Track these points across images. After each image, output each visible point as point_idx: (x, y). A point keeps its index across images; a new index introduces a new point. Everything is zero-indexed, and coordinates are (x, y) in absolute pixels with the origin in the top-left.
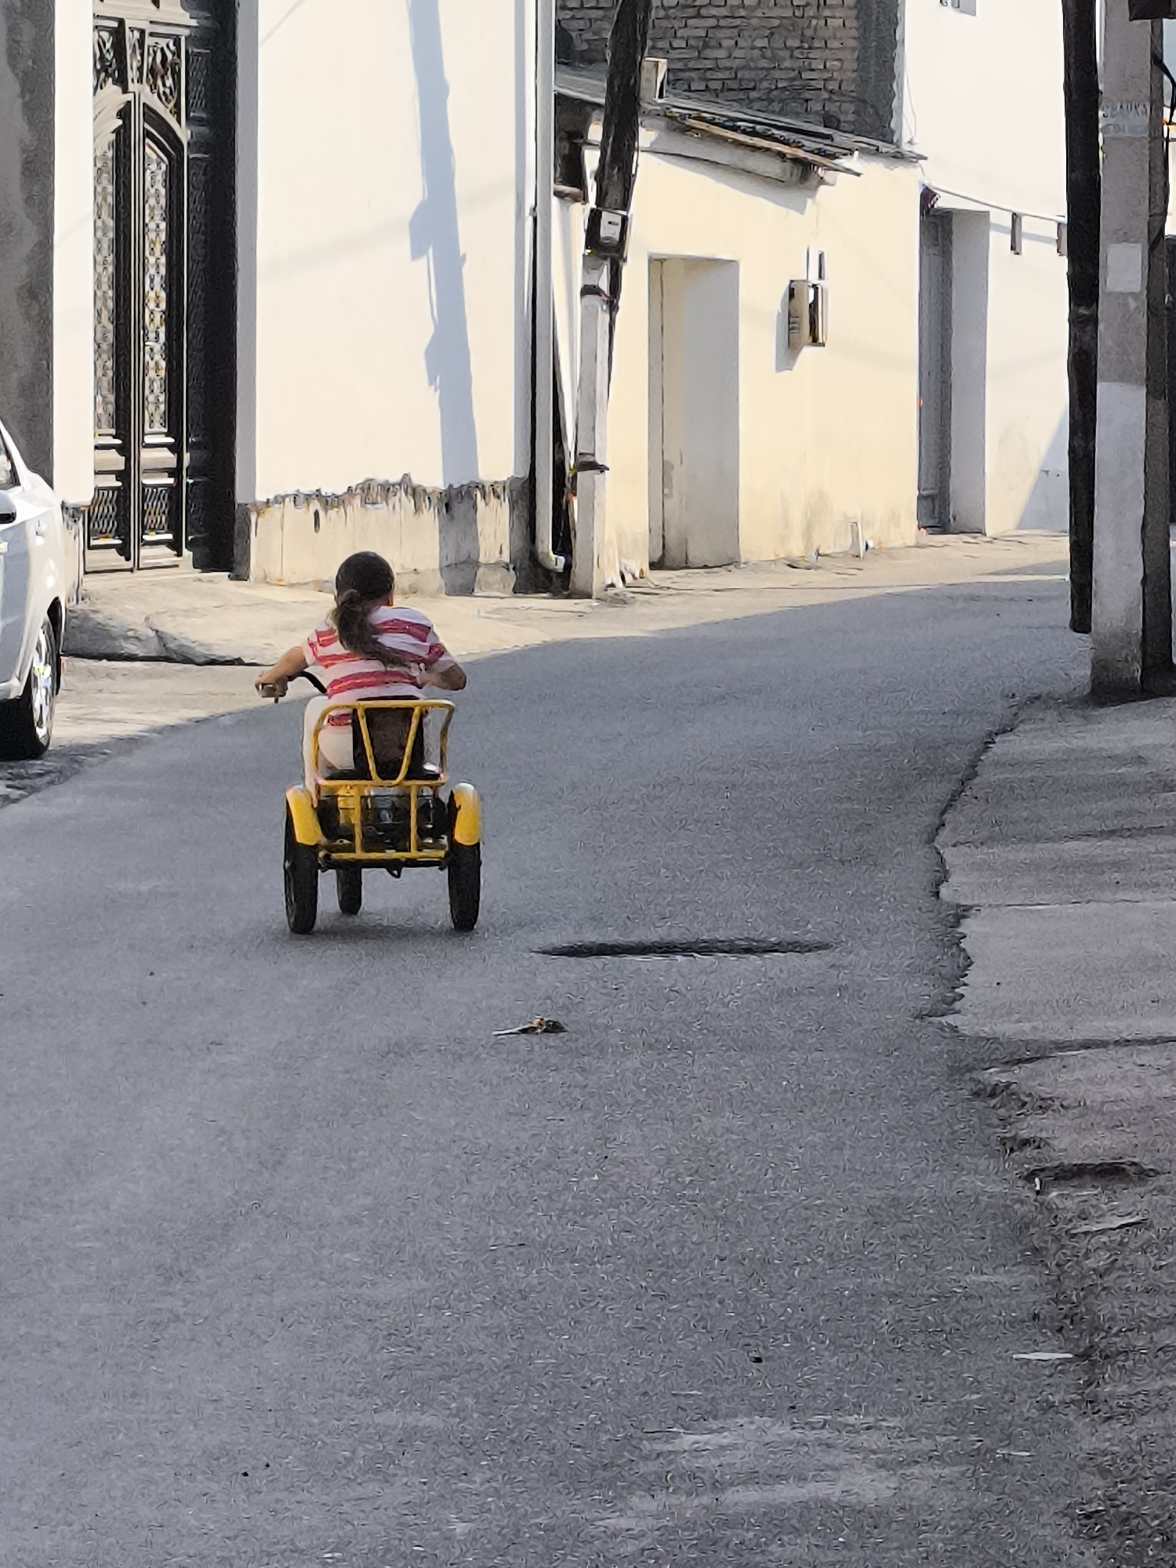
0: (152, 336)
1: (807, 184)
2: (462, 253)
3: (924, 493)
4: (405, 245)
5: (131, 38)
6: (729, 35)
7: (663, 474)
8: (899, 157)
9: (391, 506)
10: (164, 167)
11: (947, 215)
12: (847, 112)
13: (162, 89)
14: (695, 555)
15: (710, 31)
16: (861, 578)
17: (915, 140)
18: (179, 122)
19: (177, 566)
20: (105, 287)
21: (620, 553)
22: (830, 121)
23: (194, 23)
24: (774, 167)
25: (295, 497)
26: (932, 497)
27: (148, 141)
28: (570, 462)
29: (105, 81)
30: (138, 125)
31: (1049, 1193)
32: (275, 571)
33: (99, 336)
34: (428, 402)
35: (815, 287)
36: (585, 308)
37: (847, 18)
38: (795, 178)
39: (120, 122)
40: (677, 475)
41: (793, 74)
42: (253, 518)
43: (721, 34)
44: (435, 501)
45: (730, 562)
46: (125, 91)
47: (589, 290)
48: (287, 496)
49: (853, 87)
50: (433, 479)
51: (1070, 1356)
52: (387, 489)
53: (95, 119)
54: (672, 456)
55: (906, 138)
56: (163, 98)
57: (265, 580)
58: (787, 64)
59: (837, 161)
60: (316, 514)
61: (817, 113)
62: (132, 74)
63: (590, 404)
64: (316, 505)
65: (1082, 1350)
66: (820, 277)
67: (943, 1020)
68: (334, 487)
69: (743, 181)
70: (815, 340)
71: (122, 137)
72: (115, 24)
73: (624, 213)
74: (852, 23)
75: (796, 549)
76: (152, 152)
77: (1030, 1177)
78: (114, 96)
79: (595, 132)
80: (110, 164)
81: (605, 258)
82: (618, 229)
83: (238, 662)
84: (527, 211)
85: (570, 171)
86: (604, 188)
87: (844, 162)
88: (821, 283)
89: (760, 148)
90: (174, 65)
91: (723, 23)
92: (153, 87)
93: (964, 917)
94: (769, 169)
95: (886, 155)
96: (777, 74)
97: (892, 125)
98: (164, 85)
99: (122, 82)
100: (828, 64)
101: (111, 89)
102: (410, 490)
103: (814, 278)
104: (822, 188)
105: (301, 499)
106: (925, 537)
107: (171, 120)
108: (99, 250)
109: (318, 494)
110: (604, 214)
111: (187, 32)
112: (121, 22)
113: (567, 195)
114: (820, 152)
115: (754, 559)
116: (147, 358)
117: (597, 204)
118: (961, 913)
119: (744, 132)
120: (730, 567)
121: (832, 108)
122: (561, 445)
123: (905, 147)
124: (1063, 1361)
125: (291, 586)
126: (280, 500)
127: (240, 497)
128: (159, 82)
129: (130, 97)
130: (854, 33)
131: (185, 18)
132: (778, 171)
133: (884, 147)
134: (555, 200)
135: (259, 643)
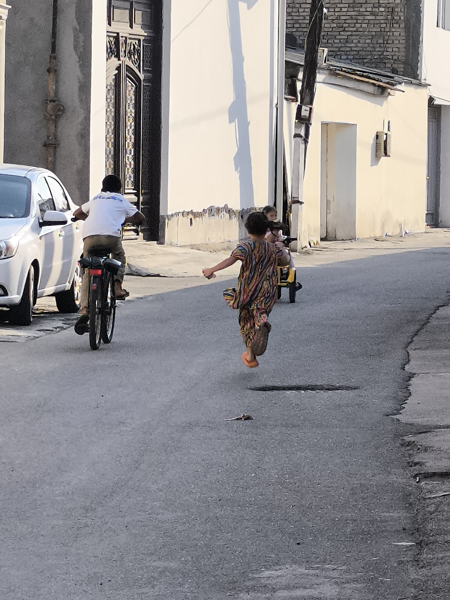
0: (128, 152)
1: (384, 95)
2: (248, 121)
3: (430, 212)
4: (226, 117)
5: (122, 40)
6: (355, 38)
7: (327, 205)
8: (420, 85)
9: (220, 216)
10: (134, 89)
11: (439, 107)
12: (400, 67)
13: (133, 59)
14: (339, 236)
15: (349, 37)
16: (402, 245)
17: (427, 79)
18: (140, 72)
19: (136, 239)
20: (111, 134)
21: (309, 235)
22: (394, 71)
23: (146, 34)
24: (371, 89)
25: (183, 213)
26: (432, 214)
27: (127, 79)
28: (289, 200)
29: (111, 56)
30: (124, 72)
31: (421, 483)
32: (175, 241)
33: (108, 152)
34: (235, 177)
35: (386, 134)
36: (295, 142)
37: (401, 32)
38: (379, 93)
39: (117, 72)
40: (332, 205)
41: (380, 53)
42: (167, 221)
43: (353, 37)
44: (237, 215)
45: (352, 239)
46: (119, 60)
47: (297, 136)
48: (179, 212)
49: (403, 58)
50: (236, 206)
51: (413, 544)
52: (218, 210)
53: (107, 71)
54: (330, 198)
55: (423, 78)
56: (134, 63)
57: (171, 244)
58: (378, 49)
59: (395, 87)
60: (191, 219)
61: (389, 68)
62: (122, 53)
63: (297, 179)
64: (191, 216)
65: (419, 541)
66: (389, 130)
67: (395, 417)
68: (198, 209)
69: (359, 94)
70: (386, 154)
71: (117, 77)
72: (115, 35)
73: (311, 106)
74: (403, 34)
75: (378, 234)
76: (129, 83)
77: (415, 477)
78: (115, 63)
79: (301, 76)
80: (113, 88)
81: (303, 123)
82: (308, 112)
83: (158, 276)
84: (274, 105)
85: (291, 90)
86: (303, 97)
87: (398, 87)
88: (388, 133)
89: (365, 82)
90: (138, 51)
91: (354, 33)
92: (130, 58)
93: (413, 377)
94: (369, 89)
95: (415, 84)
96: (374, 53)
97: (418, 72)
98: (134, 57)
99: (118, 56)
100: (394, 49)
101: (114, 59)
102: (227, 211)
103: (386, 131)
104: (390, 97)
105: (185, 213)
106: (429, 229)
107: (137, 71)
108: (108, 120)
109: (192, 212)
110: (303, 107)
111: (143, 38)
112: (118, 34)
113: (290, 99)
114: (388, 83)
115: (361, 237)
116: (127, 160)
117: (300, 103)
118: (411, 376)
119: (359, 75)
120: (353, 240)
121: (395, 66)
122: (286, 193)
123: (423, 81)
124: (411, 546)
125: (181, 246)
126: (177, 214)
127: (162, 213)
128: (132, 56)
129: (121, 62)
130: (404, 38)
131: (143, 33)
132: (372, 91)
133: (414, 81)
134: (285, 102)
135: (166, 268)
